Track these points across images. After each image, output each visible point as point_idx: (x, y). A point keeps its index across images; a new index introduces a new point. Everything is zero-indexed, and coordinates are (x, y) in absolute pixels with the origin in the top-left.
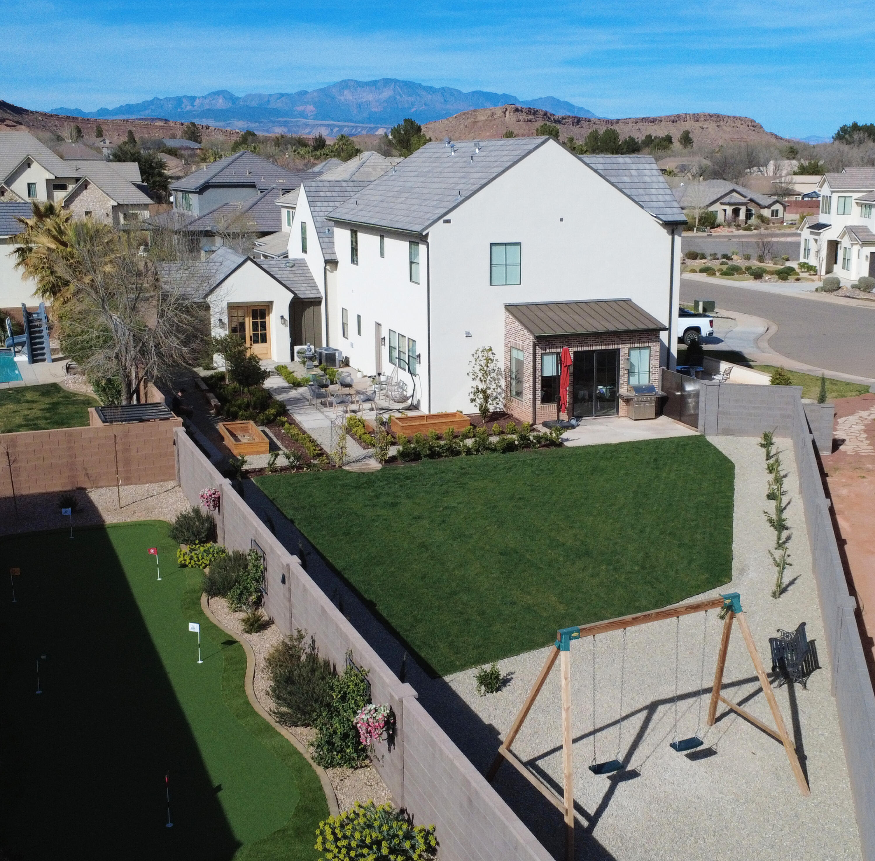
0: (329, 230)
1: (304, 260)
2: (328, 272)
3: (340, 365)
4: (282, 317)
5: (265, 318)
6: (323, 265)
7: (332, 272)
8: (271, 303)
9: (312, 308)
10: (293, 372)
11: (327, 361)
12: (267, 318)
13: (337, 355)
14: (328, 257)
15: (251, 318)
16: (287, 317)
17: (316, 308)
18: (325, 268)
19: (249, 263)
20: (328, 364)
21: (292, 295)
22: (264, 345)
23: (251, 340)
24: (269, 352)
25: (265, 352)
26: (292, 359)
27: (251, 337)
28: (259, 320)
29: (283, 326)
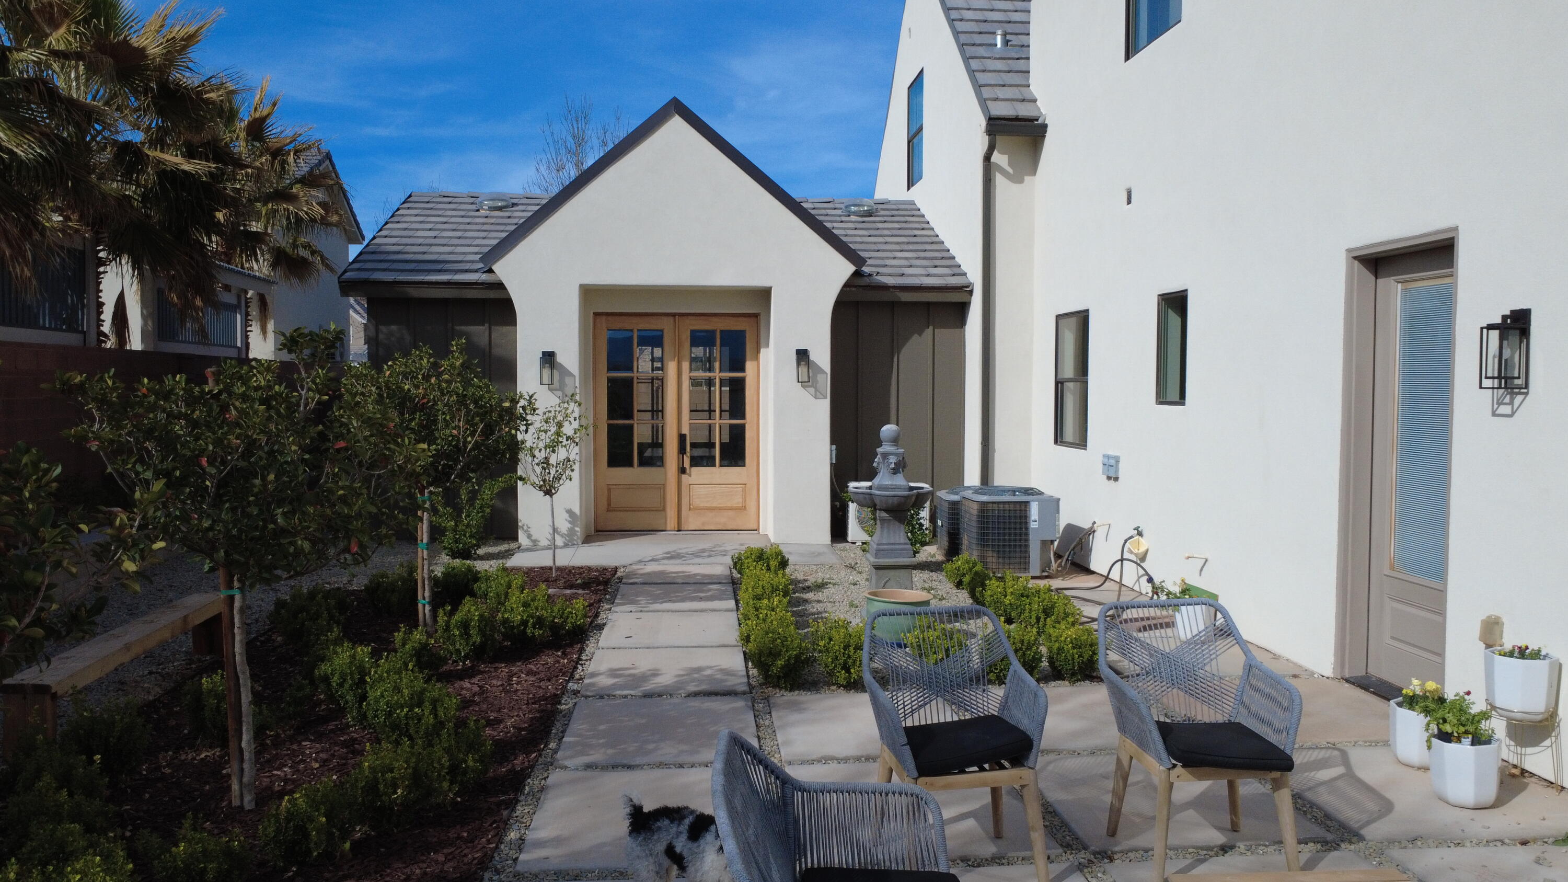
0: (1006, 43)
1: (913, 203)
2: (1000, 181)
3: (1046, 565)
4: (802, 355)
5: (742, 369)
6: (980, 142)
7: (1017, 178)
8: (764, 295)
9: (929, 331)
10: (821, 586)
11: (983, 540)
12: (749, 365)
13: (1034, 511)
14: (1001, 110)
15: (686, 365)
16: (822, 356)
17: (944, 334)
18: (987, 158)
19: (676, 123)
20: (991, 557)
21: (849, 269)
22: (732, 473)
23: (682, 450)
24: (751, 505)
25: (737, 501)
26: (839, 531)
27: (682, 438)
28: (717, 375)
29: (804, 396)
